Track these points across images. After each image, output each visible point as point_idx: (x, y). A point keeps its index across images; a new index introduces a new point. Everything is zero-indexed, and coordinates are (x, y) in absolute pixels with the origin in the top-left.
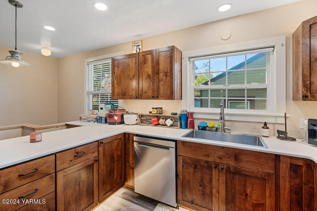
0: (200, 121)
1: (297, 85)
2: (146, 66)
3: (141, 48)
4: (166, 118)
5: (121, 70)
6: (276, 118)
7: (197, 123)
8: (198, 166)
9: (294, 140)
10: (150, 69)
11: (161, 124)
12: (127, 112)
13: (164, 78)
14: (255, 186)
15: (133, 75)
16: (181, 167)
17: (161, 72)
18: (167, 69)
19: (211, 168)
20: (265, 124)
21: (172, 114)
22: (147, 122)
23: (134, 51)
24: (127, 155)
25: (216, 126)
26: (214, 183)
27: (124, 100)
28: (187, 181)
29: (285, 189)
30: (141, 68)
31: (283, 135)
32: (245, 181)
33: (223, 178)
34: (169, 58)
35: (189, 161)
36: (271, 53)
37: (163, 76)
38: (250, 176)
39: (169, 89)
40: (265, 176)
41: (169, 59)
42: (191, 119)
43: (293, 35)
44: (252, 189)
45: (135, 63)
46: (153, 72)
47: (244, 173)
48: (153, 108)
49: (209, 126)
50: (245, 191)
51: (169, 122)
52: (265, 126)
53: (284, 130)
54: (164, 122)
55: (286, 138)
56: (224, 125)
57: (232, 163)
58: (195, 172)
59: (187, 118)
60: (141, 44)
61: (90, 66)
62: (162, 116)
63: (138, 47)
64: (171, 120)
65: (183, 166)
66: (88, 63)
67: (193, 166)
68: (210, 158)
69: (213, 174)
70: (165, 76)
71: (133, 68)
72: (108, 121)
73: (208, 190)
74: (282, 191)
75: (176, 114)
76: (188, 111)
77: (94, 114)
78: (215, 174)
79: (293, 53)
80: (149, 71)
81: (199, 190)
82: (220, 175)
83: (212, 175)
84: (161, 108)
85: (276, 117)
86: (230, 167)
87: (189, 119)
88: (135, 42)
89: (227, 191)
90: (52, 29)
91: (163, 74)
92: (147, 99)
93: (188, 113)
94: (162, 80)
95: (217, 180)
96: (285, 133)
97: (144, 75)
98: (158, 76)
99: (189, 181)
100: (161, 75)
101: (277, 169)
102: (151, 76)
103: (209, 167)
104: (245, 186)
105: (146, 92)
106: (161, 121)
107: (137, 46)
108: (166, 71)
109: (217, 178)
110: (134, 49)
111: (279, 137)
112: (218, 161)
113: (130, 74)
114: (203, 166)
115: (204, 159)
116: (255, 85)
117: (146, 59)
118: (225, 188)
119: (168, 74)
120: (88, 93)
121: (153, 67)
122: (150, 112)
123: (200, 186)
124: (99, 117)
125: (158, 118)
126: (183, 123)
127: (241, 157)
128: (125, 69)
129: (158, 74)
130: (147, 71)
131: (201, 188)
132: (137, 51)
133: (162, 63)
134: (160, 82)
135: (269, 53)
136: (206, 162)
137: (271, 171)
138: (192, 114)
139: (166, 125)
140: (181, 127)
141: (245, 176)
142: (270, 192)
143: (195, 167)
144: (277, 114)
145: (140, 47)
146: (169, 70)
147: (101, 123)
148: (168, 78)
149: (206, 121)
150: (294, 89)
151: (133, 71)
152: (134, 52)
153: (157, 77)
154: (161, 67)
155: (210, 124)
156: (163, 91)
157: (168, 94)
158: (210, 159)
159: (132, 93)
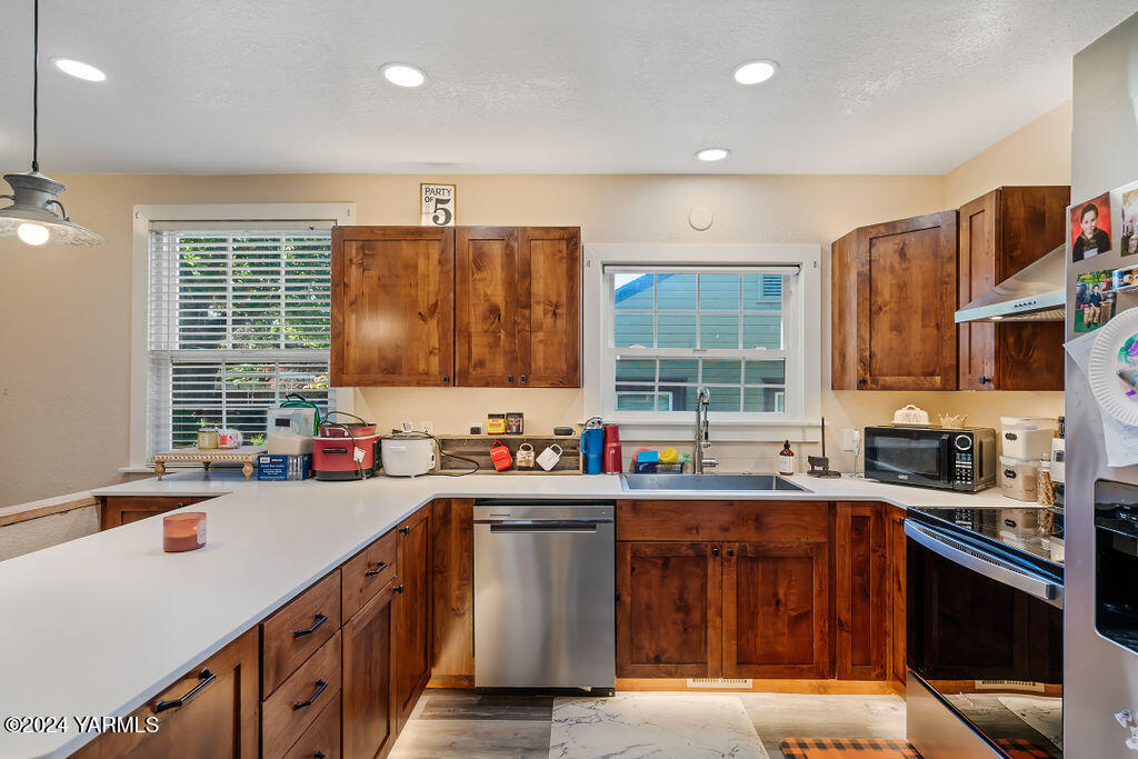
0: (636, 449)
1: (843, 355)
2: (485, 279)
3: (452, 212)
4: (539, 446)
5: (379, 279)
6: (804, 431)
7: (628, 455)
8: (673, 561)
9: (838, 475)
10: (500, 287)
11: (524, 464)
12: (397, 432)
13: (549, 320)
14: (794, 578)
15: (432, 301)
16: (629, 571)
17: (538, 303)
18: (559, 295)
19: (705, 557)
20: (787, 445)
21: (557, 432)
22: (463, 464)
23: (424, 216)
24: (442, 573)
25: (681, 458)
26: (712, 594)
27: (357, 388)
28: (643, 607)
29: (843, 569)
30: (465, 280)
31: (819, 466)
32: (776, 573)
33: (730, 577)
34: (564, 260)
35: (649, 551)
36: (792, 280)
37: (545, 315)
38: (783, 558)
39: (563, 357)
40: (811, 549)
41: (565, 265)
42: (614, 445)
43: (833, 244)
44: (789, 587)
45: (440, 262)
46: (509, 300)
47: (775, 554)
48: (491, 416)
49: (665, 460)
50: (775, 594)
51: (548, 458)
52: (787, 449)
53: (821, 456)
54: (531, 458)
55: (826, 473)
56: (701, 455)
57: (751, 536)
58: (664, 577)
59: (605, 443)
60: (452, 197)
61: (165, 240)
62: (522, 441)
63: (442, 206)
64: (555, 449)
65: (633, 569)
66: (158, 226)
67: (660, 562)
68: (701, 532)
69: (709, 573)
70: (550, 314)
71: (431, 278)
72: (318, 467)
73: (696, 616)
74: (838, 576)
75: (569, 432)
76: (605, 421)
77: (228, 446)
78: (714, 570)
79: (833, 285)
80: (494, 295)
81: (674, 623)
82: (725, 570)
83: (706, 575)
84: (520, 415)
85: (804, 428)
86: (745, 546)
87: (609, 445)
88: (431, 187)
89: (738, 605)
90: (92, 74)
91: (545, 310)
92: (487, 385)
93: (605, 427)
94: (540, 328)
95: (717, 584)
96: (823, 461)
97: (474, 305)
98: (527, 312)
99: (648, 607)
100: (538, 311)
101: (830, 531)
102: (502, 313)
103: (700, 556)
104: (775, 584)
105: (481, 364)
106: (523, 456)
107: (438, 201)
108: (554, 301)
109: (719, 579)
110: (424, 211)
111: (812, 473)
112: (719, 536)
113: (419, 299)
114: (687, 557)
115: (688, 538)
116: (761, 353)
117: (483, 253)
118: (735, 598)
119: (562, 311)
120: (157, 359)
121: (510, 285)
122: (475, 431)
123: (679, 609)
124: (272, 457)
125: (512, 446)
126: (593, 456)
127: (769, 519)
128: (397, 276)
129: (528, 306)
130: (485, 295)
131: (679, 616)
132: (436, 218)
133: (542, 273)
134: (535, 331)
135: (787, 279)
136: (694, 545)
137: (822, 539)
138: (615, 429)
139: (538, 468)
140: (586, 471)
141: (777, 559)
142: (821, 582)
143: (666, 565)
144: (805, 422)
145: (450, 206)
146: (564, 300)
147: (285, 479)
148: (562, 323)
149: (652, 448)
150: (836, 365)
151: (433, 288)
152: (427, 222)
153: (523, 317)
154: (539, 287)
155: (666, 455)
156: (546, 360)
157: (562, 370)
158: (702, 537)
159: (428, 364)
